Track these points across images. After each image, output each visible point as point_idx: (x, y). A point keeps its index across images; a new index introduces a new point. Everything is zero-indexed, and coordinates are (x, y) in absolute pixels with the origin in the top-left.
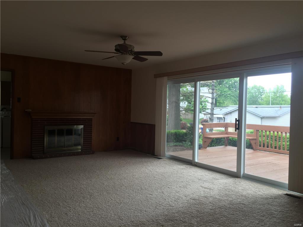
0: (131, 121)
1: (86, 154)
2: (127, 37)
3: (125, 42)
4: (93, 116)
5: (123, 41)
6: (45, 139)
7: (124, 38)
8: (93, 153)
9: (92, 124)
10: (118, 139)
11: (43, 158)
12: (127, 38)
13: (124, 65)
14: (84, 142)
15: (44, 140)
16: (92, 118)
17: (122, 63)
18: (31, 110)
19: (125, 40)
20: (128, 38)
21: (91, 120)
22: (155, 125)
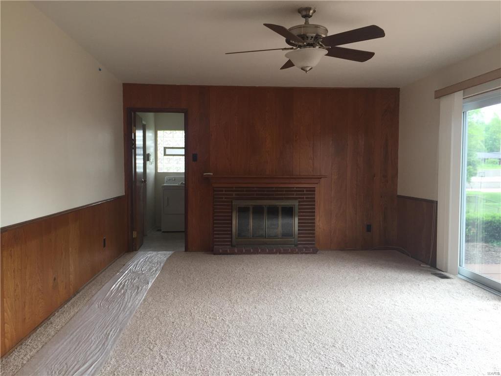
0: (398, 194)
1: (302, 253)
2: (309, 9)
3: (307, 22)
4: (317, 183)
5: (304, 19)
6: (234, 222)
7: (304, 13)
8: (315, 252)
9: (314, 198)
10: (369, 228)
11: (227, 254)
12: (311, 11)
13: (306, 71)
14: (299, 230)
15: (232, 224)
16: (314, 188)
17: (302, 69)
18: (212, 174)
19: (307, 16)
20: (314, 11)
21: (312, 190)
22: (437, 202)
